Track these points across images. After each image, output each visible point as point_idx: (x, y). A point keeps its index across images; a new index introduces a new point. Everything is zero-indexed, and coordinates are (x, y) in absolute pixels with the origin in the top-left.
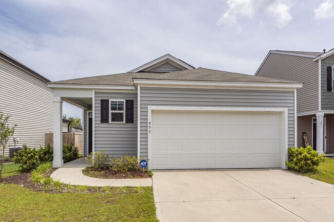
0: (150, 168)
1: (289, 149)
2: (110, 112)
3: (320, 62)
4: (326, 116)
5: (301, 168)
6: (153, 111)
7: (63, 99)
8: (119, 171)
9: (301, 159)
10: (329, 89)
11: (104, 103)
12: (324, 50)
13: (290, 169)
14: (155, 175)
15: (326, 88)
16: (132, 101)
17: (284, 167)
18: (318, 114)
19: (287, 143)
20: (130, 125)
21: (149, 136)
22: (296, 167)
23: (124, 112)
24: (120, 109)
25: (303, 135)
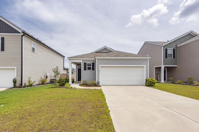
0: (100, 84)
1: (146, 79)
2: (87, 67)
3: (163, 47)
4: (165, 67)
5: (150, 85)
6: (101, 66)
7: (72, 63)
8: (91, 85)
9: (149, 82)
10: (166, 57)
11: (85, 64)
12: (168, 41)
13: (146, 85)
14: (102, 86)
15: (165, 57)
16: (94, 63)
17: (144, 85)
18: (162, 67)
19: (145, 77)
20: (93, 71)
21: (100, 74)
22: (148, 85)
23: (91, 67)
24: (90, 66)
25: (157, 75)
